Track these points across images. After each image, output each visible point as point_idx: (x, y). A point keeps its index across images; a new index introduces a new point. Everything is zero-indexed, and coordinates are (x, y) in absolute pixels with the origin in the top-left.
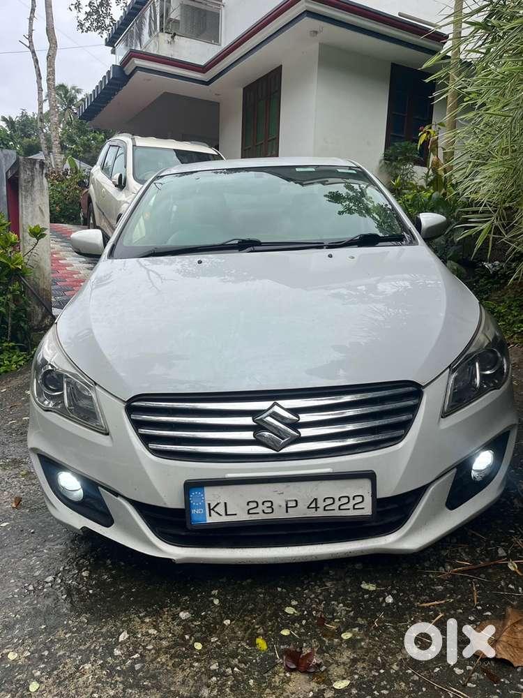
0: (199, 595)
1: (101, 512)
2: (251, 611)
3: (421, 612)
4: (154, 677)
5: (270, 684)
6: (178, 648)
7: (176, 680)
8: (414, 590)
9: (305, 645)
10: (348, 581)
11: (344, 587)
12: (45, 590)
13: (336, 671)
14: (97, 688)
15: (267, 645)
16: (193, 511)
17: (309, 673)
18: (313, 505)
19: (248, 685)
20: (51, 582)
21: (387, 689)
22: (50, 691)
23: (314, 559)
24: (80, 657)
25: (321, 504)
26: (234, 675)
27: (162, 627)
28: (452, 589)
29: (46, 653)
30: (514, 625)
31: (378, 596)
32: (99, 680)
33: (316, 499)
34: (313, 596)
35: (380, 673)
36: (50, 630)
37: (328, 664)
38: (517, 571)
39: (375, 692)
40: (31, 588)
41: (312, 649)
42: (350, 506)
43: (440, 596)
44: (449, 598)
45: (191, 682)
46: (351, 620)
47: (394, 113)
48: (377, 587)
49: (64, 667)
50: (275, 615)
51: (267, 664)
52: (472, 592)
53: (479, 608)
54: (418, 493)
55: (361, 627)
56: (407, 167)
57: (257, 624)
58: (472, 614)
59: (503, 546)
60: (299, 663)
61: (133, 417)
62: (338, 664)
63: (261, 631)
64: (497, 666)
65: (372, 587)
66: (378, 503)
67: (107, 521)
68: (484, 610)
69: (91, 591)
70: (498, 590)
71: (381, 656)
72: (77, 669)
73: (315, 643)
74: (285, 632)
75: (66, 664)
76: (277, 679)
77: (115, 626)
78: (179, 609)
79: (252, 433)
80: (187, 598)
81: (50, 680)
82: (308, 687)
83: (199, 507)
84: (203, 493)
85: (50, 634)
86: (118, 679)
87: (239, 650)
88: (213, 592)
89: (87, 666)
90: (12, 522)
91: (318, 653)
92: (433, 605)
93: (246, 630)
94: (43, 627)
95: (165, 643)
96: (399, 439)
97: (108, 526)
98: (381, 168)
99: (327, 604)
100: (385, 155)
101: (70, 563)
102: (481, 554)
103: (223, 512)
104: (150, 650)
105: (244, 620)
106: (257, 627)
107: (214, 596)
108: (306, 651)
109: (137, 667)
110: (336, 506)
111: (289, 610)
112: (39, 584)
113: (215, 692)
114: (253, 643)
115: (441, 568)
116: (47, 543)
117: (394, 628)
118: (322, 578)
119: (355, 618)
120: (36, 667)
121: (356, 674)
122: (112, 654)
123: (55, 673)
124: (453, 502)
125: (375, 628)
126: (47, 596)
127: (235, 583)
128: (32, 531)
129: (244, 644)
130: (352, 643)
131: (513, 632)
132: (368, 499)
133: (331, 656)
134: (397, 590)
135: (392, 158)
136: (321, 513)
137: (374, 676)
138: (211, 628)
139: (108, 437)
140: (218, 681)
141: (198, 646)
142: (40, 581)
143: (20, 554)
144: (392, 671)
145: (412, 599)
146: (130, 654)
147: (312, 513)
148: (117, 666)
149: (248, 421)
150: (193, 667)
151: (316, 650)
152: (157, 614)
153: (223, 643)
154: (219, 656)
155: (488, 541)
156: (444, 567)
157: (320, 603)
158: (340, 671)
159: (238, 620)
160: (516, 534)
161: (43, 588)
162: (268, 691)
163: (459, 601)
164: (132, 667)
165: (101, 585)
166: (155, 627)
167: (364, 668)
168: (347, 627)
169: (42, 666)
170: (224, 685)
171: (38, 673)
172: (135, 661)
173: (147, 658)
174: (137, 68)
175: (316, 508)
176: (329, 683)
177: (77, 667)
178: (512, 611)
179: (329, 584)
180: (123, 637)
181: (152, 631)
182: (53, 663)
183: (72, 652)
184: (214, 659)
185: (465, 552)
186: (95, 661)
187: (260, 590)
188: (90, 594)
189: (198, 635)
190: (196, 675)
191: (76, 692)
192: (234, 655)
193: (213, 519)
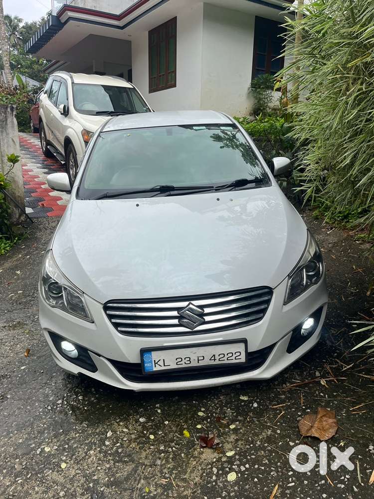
0: (149, 408)
1: (89, 364)
2: (179, 416)
3: (273, 411)
4: (129, 456)
5: (193, 455)
6: (141, 439)
7: (142, 456)
8: (269, 399)
9: (210, 433)
10: (232, 395)
11: (230, 399)
12: (58, 409)
13: (227, 446)
14: (99, 464)
15: (190, 434)
16: (146, 365)
17: (213, 448)
18: (213, 358)
19: (181, 456)
20: (61, 403)
21: (254, 455)
22: (73, 467)
23: (214, 386)
24: (86, 447)
25: (217, 358)
26: (173, 451)
27: (130, 427)
28: (289, 397)
29: (67, 446)
30: (321, 417)
31: (249, 403)
32: (99, 459)
33: (214, 355)
34: (213, 405)
35: (250, 447)
36: (66, 433)
37: (223, 443)
38: (326, 385)
39: (248, 457)
40: (49, 408)
41: (214, 435)
42: (233, 357)
43: (283, 401)
44: (288, 402)
45: (150, 457)
46: (234, 418)
47: (257, 52)
48: (249, 398)
49: (78, 454)
50: (193, 417)
51: (191, 445)
52: (300, 399)
53: (304, 407)
54: (271, 348)
55: (240, 421)
56: (267, 93)
57: (183, 423)
58: (299, 411)
59: (318, 370)
60: (207, 443)
61: (108, 312)
62: (228, 442)
63: (185, 426)
64: (312, 440)
65: (245, 398)
66: (249, 355)
67: (94, 369)
68: (306, 409)
69: (86, 408)
70: (314, 397)
71: (251, 437)
72: (86, 454)
73: (215, 431)
74: (199, 426)
75: (79, 451)
76: (196, 452)
77: (104, 428)
78: (138, 417)
79: (177, 320)
80: (142, 409)
81: (72, 462)
82: (213, 456)
83: (149, 362)
84: (151, 355)
85: (66, 435)
86: (110, 458)
87: (175, 438)
88: (157, 406)
89: (92, 452)
90: (28, 366)
91: (217, 437)
92: (279, 407)
93: (177, 426)
94: (61, 431)
95: (133, 436)
96: (260, 319)
97: (94, 372)
98: (249, 93)
99: (221, 409)
100: (252, 84)
101: (70, 391)
102: (306, 375)
103: (162, 365)
104: (125, 441)
105: (176, 421)
106: (183, 424)
107: (157, 408)
108: (211, 436)
109: (120, 450)
110: (225, 358)
111: (201, 414)
112: (54, 406)
113: (164, 462)
114: (182, 434)
115: (284, 385)
116: (53, 379)
117: (257, 421)
118: (218, 394)
119: (237, 416)
120: (63, 455)
121: (239, 447)
122: (104, 444)
123: (74, 457)
124: (290, 349)
125: (248, 421)
126: (61, 412)
127: (169, 400)
128: (42, 371)
129: (177, 434)
130: (235, 431)
131: (321, 421)
132: (243, 354)
133: (224, 438)
134: (259, 399)
135: (257, 87)
136: (217, 362)
137: (248, 448)
138: (158, 427)
139: (93, 324)
140: (165, 455)
141: (152, 437)
142: (54, 404)
143: (38, 387)
144: (257, 445)
145: (268, 404)
146: (114, 444)
147: (212, 363)
148: (108, 451)
149: (175, 313)
150: (151, 449)
151: (216, 435)
152: (126, 420)
153: (165, 434)
154: (164, 442)
155: (310, 368)
156: (286, 384)
157: (217, 409)
158: (229, 446)
159: (172, 421)
160: (326, 362)
161: (57, 408)
162: (192, 459)
163: (293, 404)
164: (117, 451)
165: (91, 404)
166: (127, 428)
167: (242, 444)
168: (233, 422)
169: (66, 454)
170: (168, 457)
171: (64, 458)
172: (118, 448)
173: (124, 445)
174: (70, 18)
175: (215, 360)
176: (224, 453)
177: (86, 453)
178: (321, 409)
179: (222, 398)
180: (109, 434)
181: (125, 430)
182: (72, 452)
183: (81, 445)
184: (162, 443)
185: (298, 374)
186: (95, 449)
187: (183, 403)
188: (85, 410)
189: (151, 430)
190: (152, 453)
191: (88, 467)
192: (172, 441)
193: (157, 368)
